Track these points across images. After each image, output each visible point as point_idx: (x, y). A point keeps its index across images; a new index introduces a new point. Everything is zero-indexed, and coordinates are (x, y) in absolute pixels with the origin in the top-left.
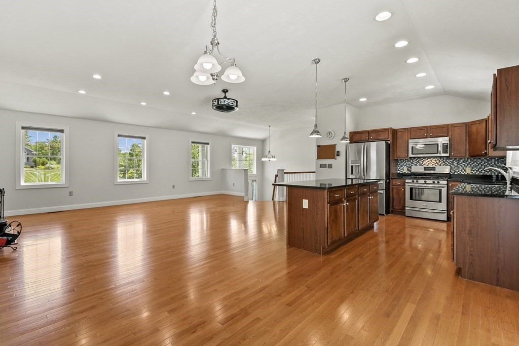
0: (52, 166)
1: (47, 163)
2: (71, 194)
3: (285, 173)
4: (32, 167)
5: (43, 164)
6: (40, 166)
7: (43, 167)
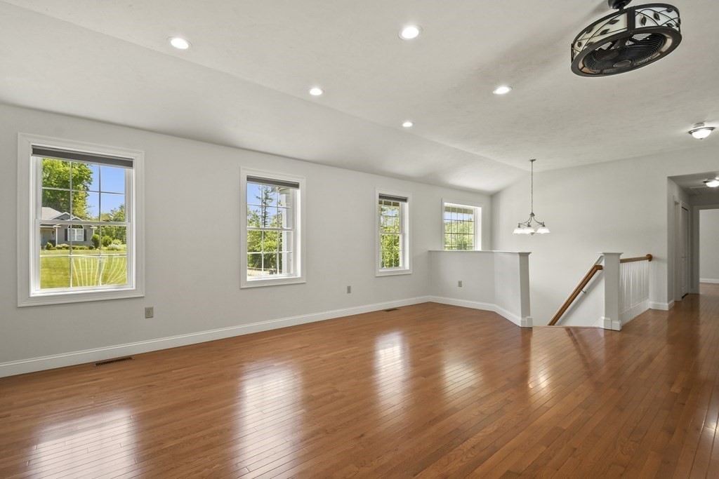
0: (118, 247)
1: (110, 243)
2: (149, 313)
3: (623, 261)
4: (91, 248)
5: (106, 244)
6: (102, 247)
7: (105, 248)
